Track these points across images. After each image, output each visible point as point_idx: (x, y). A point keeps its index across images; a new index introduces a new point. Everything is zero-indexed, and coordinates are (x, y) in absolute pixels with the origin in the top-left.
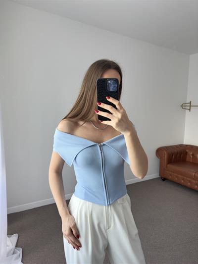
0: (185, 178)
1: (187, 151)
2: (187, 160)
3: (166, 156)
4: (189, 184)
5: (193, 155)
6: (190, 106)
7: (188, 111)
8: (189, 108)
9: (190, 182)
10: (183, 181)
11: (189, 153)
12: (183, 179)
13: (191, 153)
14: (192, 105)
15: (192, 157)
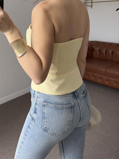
0: (95, 74)
1: (94, 47)
2: (94, 56)
4: (100, 80)
5: (99, 51)
6: (92, 2)
7: (91, 7)
8: (90, 4)
9: (101, 78)
10: (93, 78)
11: (95, 49)
12: (94, 76)
13: (98, 49)
14: (93, 1)
15: (98, 52)
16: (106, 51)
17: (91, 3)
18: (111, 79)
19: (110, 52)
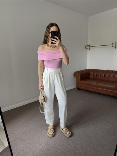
0: (91, 87)
2: (90, 77)
3: (79, 76)
4: (93, 90)
7: (89, 50)
10: (89, 89)
11: (91, 73)
16: (97, 75)
17: (89, 47)
18: (99, 88)
19: (99, 75)
